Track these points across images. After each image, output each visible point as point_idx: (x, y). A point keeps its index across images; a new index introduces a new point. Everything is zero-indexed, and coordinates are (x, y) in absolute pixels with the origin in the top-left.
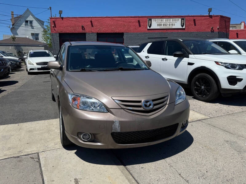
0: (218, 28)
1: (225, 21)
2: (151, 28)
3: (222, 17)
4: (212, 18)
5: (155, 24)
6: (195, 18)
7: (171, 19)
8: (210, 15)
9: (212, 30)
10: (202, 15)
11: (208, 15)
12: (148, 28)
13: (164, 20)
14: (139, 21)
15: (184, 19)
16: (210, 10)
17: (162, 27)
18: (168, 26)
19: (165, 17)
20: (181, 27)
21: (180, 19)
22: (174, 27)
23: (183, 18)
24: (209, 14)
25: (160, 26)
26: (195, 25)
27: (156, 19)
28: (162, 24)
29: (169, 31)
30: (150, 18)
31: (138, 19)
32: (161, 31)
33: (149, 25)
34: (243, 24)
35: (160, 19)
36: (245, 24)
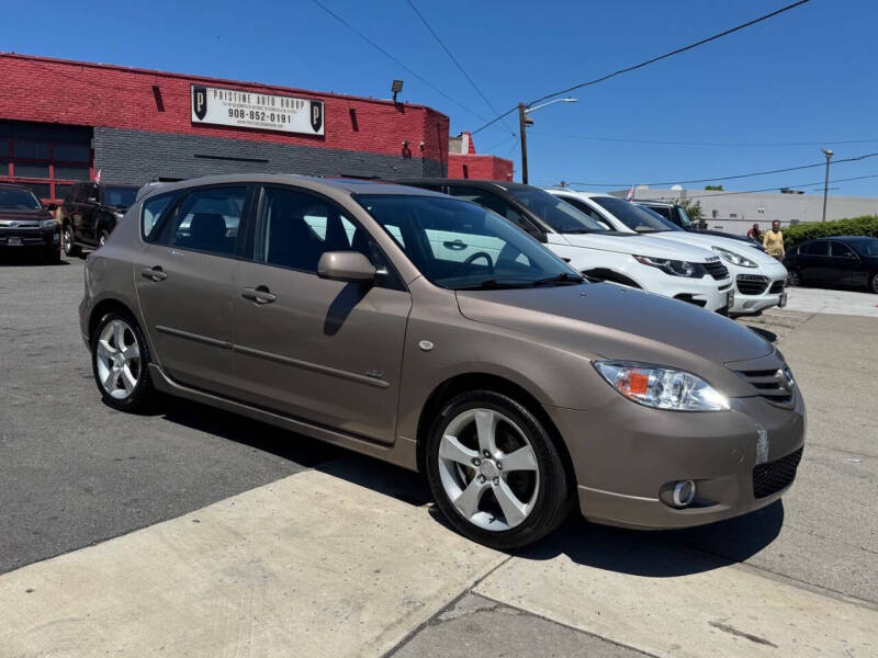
0: (422, 146)
1: (438, 125)
2: (206, 120)
3: (430, 112)
4: (403, 112)
5: (220, 108)
6: (354, 105)
7: (278, 99)
8: (399, 100)
9: (407, 152)
10: (374, 98)
11: (391, 100)
12: (195, 119)
13: (254, 97)
14: (156, 90)
15: (319, 105)
16: (397, 87)
17: (247, 122)
18: (268, 121)
19: (254, 87)
20: (312, 132)
21: (307, 104)
22: (287, 127)
23: (316, 100)
24: (395, 97)
25: (240, 118)
26: (356, 129)
27: (224, 91)
28: (247, 111)
29: (272, 139)
30: (201, 86)
31: (152, 80)
32: (243, 136)
33: (199, 109)
34: (466, 138)
35: (238, 93)
36: (470, 139)
